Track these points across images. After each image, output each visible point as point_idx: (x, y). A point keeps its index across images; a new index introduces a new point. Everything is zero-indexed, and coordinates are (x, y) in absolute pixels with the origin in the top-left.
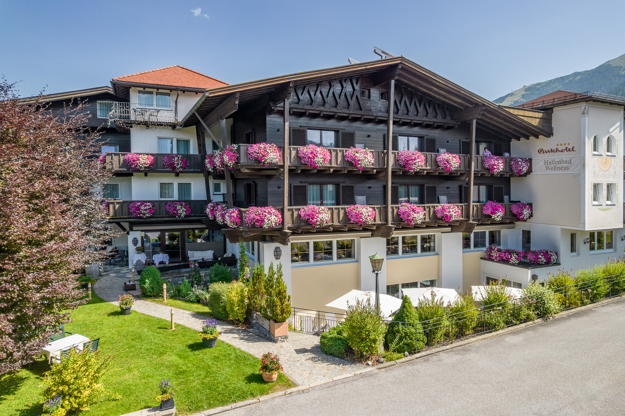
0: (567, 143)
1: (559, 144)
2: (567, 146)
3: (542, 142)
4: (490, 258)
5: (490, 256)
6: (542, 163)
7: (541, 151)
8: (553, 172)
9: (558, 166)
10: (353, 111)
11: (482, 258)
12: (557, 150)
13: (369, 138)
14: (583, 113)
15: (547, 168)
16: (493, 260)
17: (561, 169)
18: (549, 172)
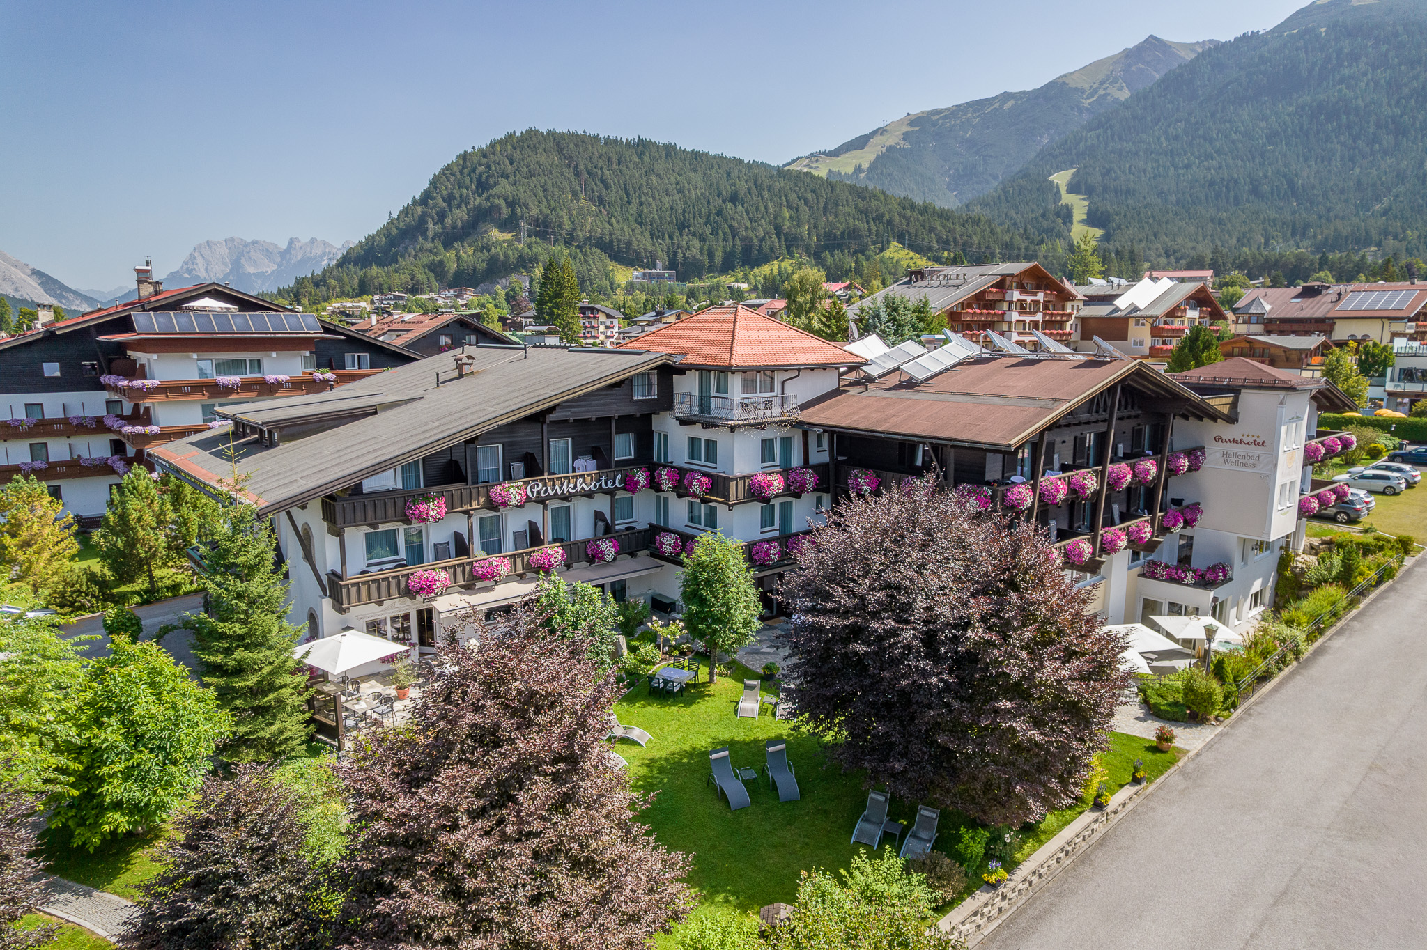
1: (1246, 434)
2: (1255, 438)
3: (1221, 429)
4: (1153, 576)
5: (1153, 572)
6: (1218, 455)
7: (1218, 439)
8: (1233, 468)
9: (1241, 461)
11: (1139, 575)
12: (1241, 441)
13: (1064, 444)
14: (1281, 403)
15: (1226, 462)
16: (1157, 579)
17: (1245, 465)
18: (1227, 467)
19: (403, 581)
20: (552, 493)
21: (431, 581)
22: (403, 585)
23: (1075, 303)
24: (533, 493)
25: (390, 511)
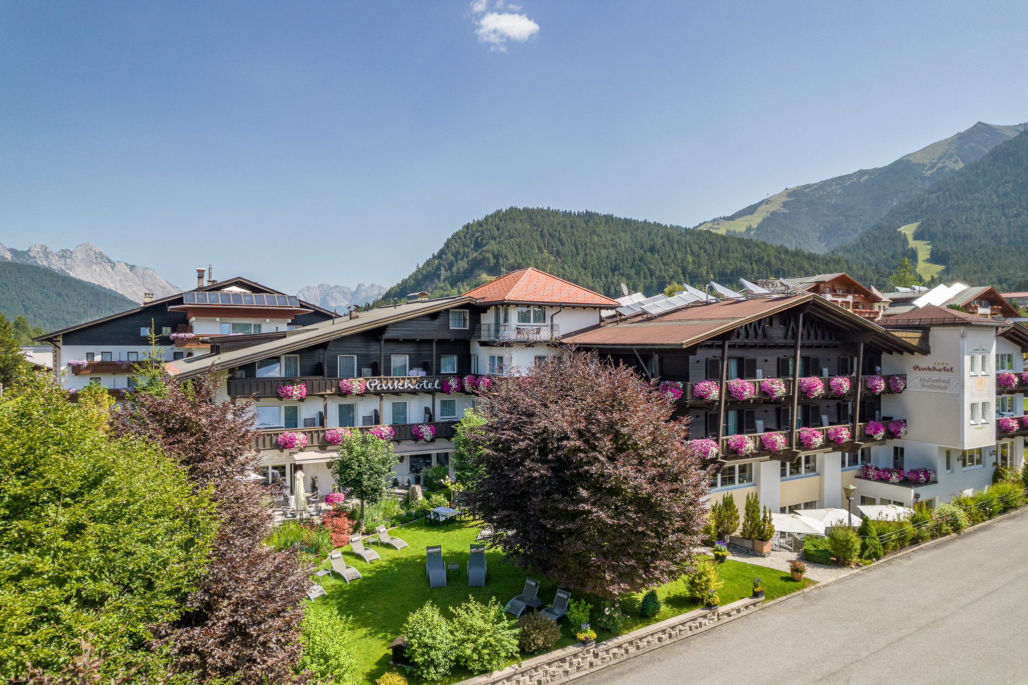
0: (945, 363)
1: (937, 363)
2: (945, 365)
3: (918, 359)
4: (866, 477)
5: (866, 474)
6: (917, 380)
7: (916, 368)
8: (929, 390)
9: (935, 384)
10: (760, 341)
11: (856, 477)
12: (934, 369)
13: (767, 363)
14: (962, 336)
15: (923, 386)
16: (870, 479)
17: (938, 387)
18: (925, 390)
19: (274, 438)
20: (385, 388)
21: (292, 440)
22: (274, 441)
23: (882, 305)
24: (371, 387)
25: (268, 390)
